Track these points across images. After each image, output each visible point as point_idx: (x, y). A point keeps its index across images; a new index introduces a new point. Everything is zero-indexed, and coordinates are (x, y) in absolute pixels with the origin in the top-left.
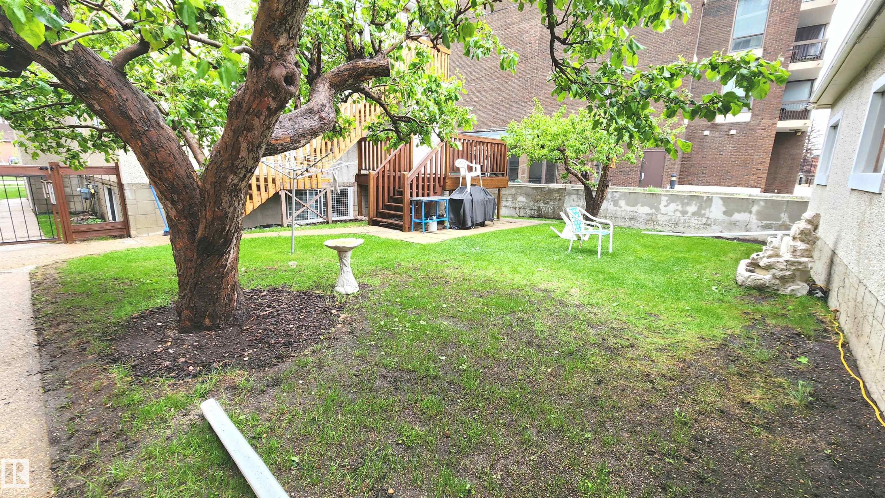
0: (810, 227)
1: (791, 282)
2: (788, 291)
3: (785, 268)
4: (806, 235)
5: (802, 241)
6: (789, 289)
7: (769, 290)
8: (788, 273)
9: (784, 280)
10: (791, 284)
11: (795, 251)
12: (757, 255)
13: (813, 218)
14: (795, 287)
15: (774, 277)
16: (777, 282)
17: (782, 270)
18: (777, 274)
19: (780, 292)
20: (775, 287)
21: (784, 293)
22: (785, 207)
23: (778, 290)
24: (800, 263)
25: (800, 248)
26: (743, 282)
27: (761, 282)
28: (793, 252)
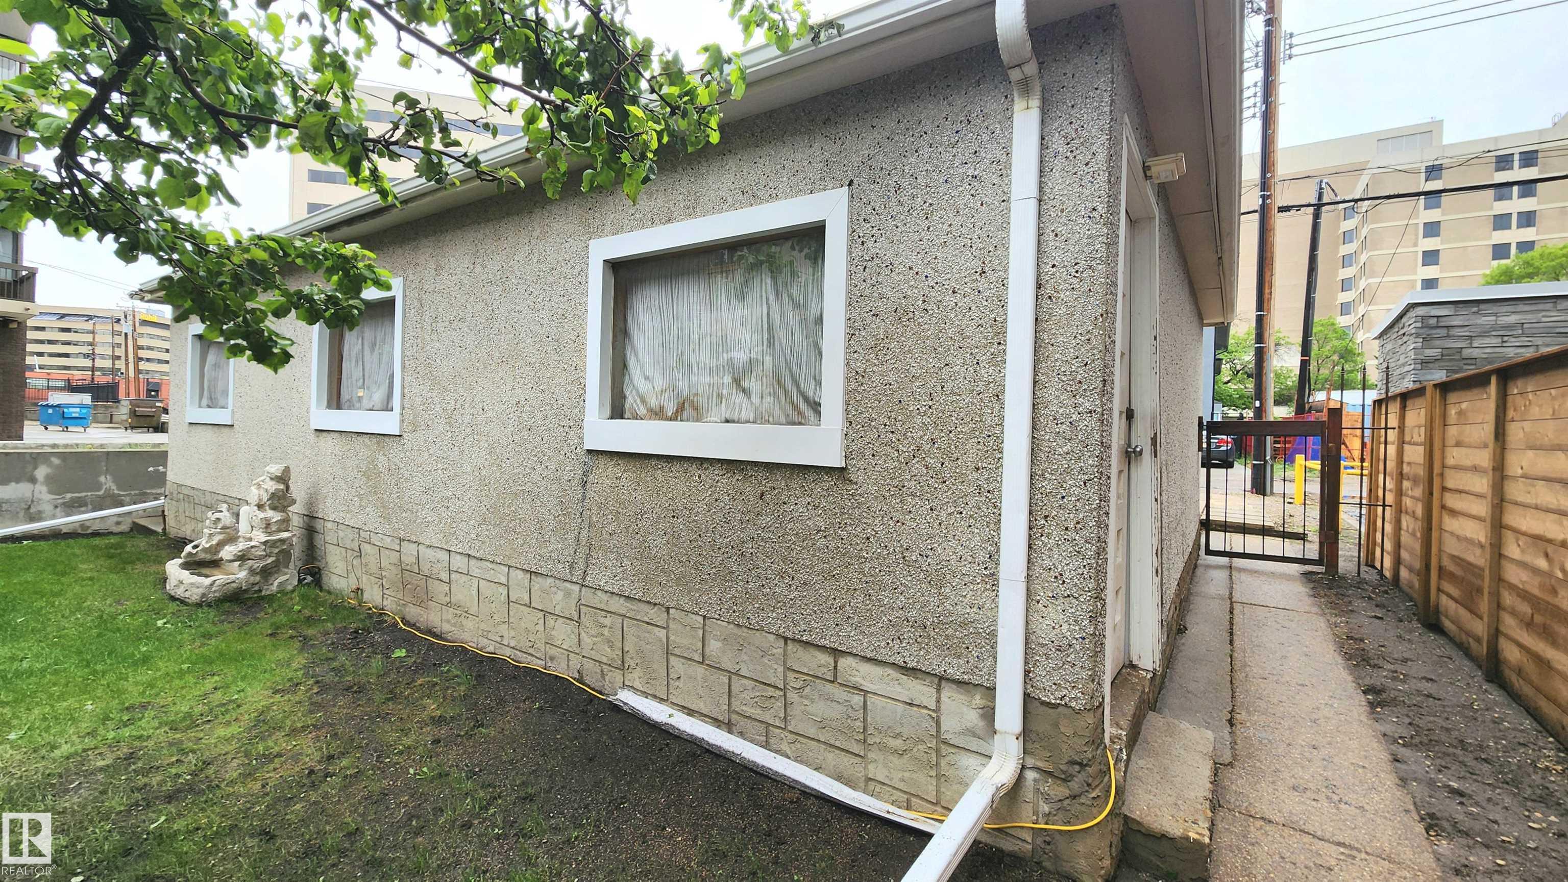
0: (282, 487)
1: (276, 572)
2: (274, 588)
3: (264, 553)
4: (279, 498)
5: (274, 508)
6: (276, 584)
7: (246, 596)
8: (270, 560)
9: (266, 573)
10: (276, 575)
11: (268, 525)
12: (196, 547)
13: (283, 473)
14: (282, 579)
15: (252, 572)
16: (258, 578)
17: (261, 558)
18: (256, 566)
19: (263, 594)
20: (256, 588)
21: (268, 593)
22: (103, 464)
23: (260, 591)
24: (283, 541)
25: (274, 520)
26: (204, 595)
27: (234, 585)
28: (266, 528)
